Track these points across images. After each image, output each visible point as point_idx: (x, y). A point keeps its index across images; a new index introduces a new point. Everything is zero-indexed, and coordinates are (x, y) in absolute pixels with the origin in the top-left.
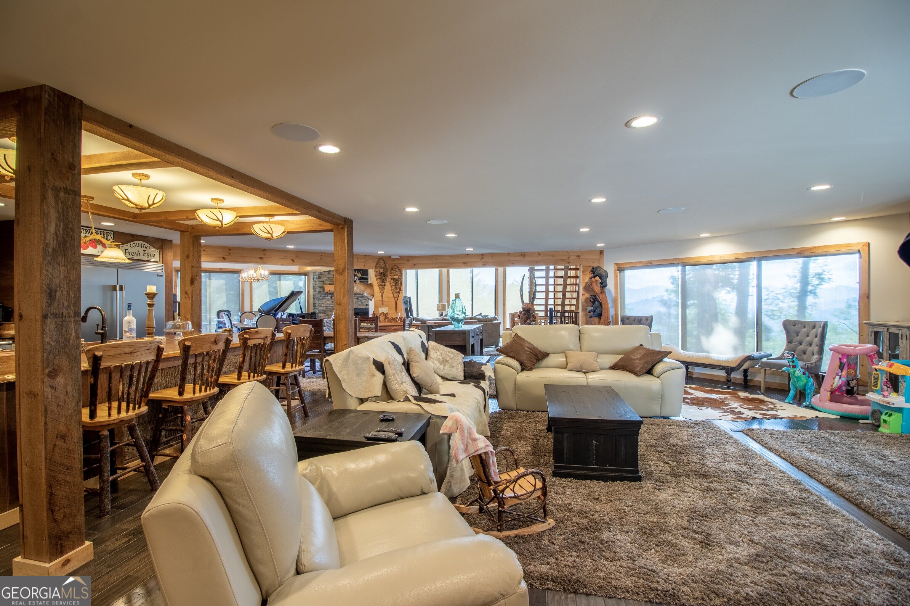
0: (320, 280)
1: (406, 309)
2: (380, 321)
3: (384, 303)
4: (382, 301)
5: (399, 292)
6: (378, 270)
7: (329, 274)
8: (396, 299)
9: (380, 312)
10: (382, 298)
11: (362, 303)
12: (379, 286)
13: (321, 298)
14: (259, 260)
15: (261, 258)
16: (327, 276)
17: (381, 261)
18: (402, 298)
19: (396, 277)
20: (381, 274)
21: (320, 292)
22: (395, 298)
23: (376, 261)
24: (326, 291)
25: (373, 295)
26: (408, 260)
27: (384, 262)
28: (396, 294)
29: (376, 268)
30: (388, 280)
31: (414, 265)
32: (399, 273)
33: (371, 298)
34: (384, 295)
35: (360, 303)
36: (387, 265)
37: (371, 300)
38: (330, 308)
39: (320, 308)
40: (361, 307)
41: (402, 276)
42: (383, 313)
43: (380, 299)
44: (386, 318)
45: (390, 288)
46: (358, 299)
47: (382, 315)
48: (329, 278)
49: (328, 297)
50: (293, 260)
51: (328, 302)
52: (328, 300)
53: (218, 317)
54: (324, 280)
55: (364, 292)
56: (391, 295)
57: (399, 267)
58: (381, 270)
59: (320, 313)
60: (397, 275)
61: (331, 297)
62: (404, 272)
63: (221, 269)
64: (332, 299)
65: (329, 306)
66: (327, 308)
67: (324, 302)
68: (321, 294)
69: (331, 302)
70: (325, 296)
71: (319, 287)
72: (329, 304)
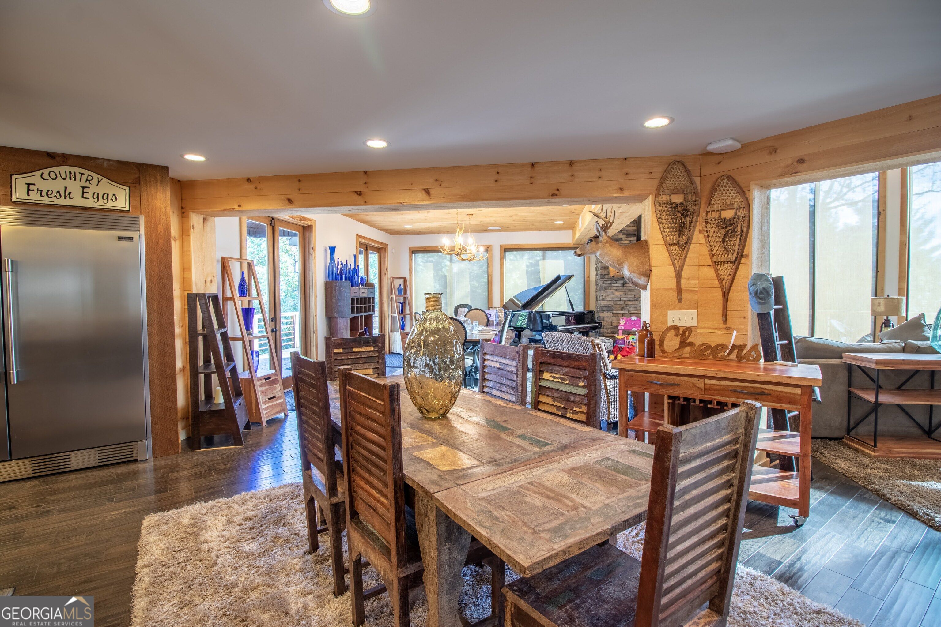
1: (763, 317)
2: (663, 351)
3: (684, 295)
4: (679, 290)
5: (737, 262)
6: (664, 198)
8: (726, 284)
9: (670, 323)
10: (679, 282)
12: (668, 245)
14: (357, 197)
15: (360, 194)
17: (679, 171)
18: (749, 280)
19: (728, 214)
20: (674, 207)
21: (602, 276)
22: (721, 280)
23: (659, 171)
25: (648, 274)
26: (775, 150)
27: (687, 170)
28: (725, 270)
29: (658, 192)
30: (700, 226)
31: (801, 161)
32: (737, 200)
33: (642, 281)
34: (684, 274)
36: (697, 180)
37: (645, 288)
38: (621, 303)
39: (603, 303)
41: (748, 207)
42: (676, 328)
43: (673, 283)
44: (683, 344)
45: (705, 250)
47: (672, 332)
50: (427, 192)
52: (617, 290)
53: (456, 315)
55: (621, 264)
56: (711, 272)
57: (740, 179)
58: (678, 199)
59: (602, 311)
60: (730, 206)
61: (623, 285)
62: (757, 196)
64: (624, 288)
65: (619, 299)
66: (616, 304)
67: (609, 293)
68: (605, 279)
69: (622, 293)
70: (612, 283)
71: (602, 267)
72: (619, 296)
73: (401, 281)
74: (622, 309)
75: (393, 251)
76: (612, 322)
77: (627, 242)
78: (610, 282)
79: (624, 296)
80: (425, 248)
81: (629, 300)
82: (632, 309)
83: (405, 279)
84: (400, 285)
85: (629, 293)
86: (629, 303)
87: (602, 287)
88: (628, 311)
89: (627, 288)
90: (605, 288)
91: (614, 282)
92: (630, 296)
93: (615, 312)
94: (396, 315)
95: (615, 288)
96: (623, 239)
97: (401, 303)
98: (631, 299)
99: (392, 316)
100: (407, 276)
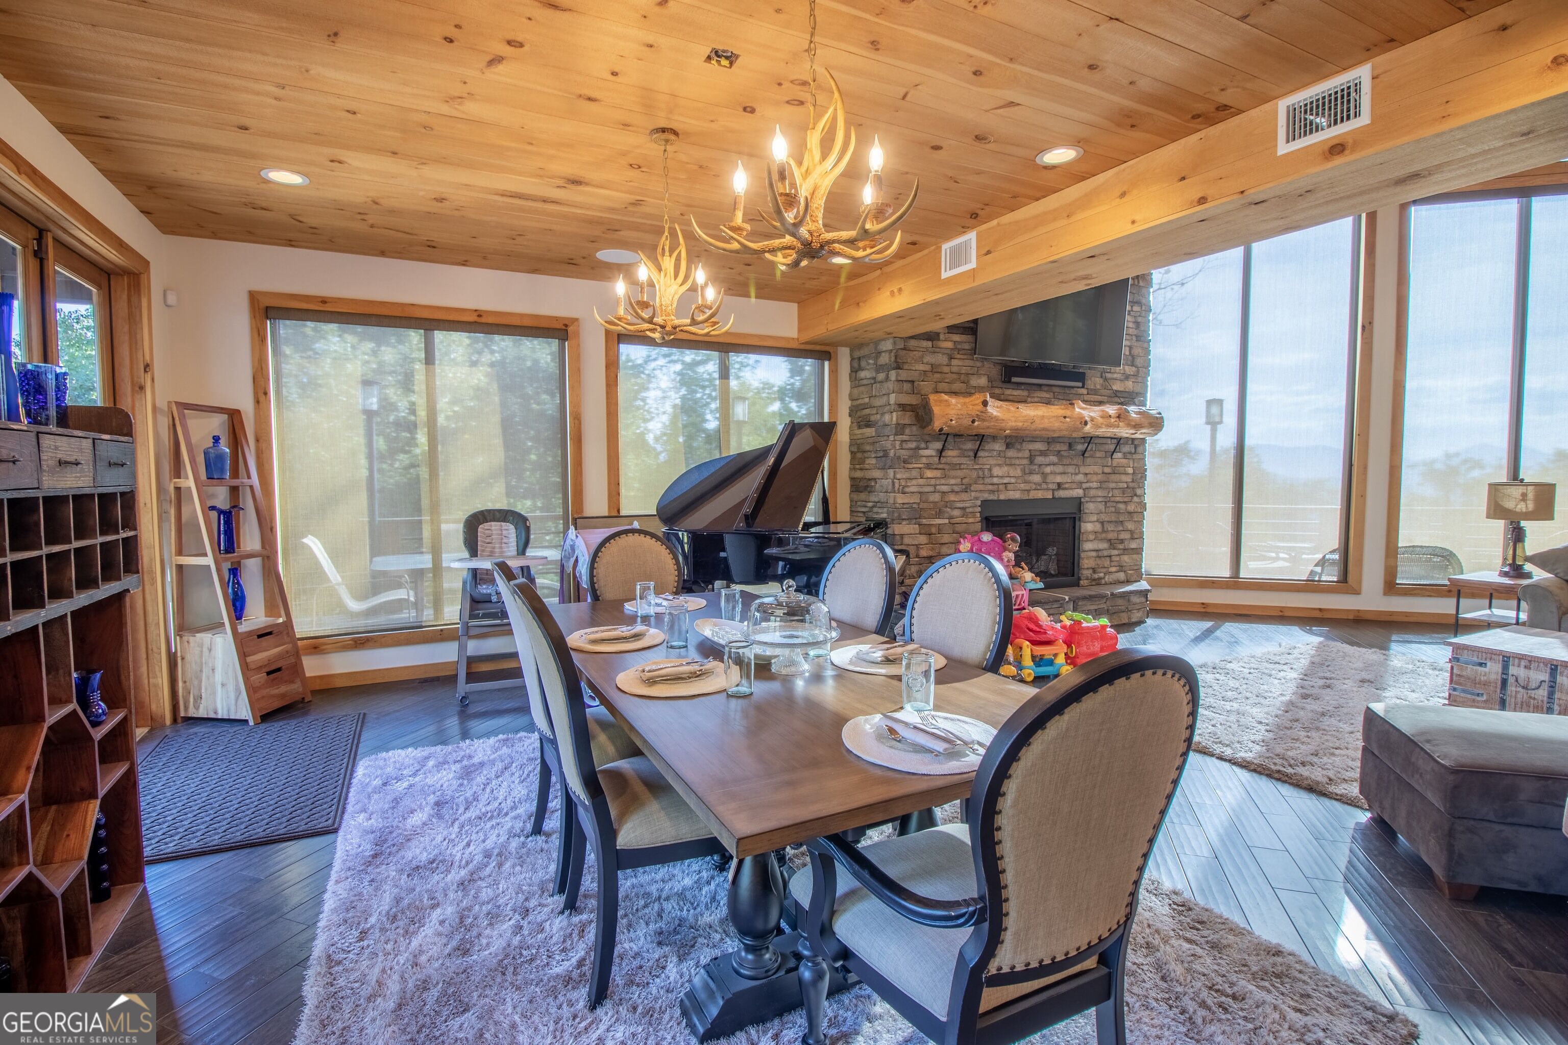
0: (904, 375)
7: (935, 350)
11: (1044, 475)
13: (904, 454)
16: (929, 358)
21: (900, 429)
24: (937, 424)
35: (1037, 478)
38: (936, 497)
39: (901, 499)
40: (1039, 495)
46: (1031, 459)
48: (934, 368)
49: (930, 452)
51: (929, 474)
52: (929, 466)
53: (472, 546)
54: (913, 375)
59: (900, 520)
61: (941, 452)
63: (479, 314)
64: (943, 460)
65: (931, 489)
66: (926, 502)
67: (915, 473)
68: (905, 437)
69: (938, 473)
70: (918, 448)
71: (900, 405)
72: (933, 482)
73: (216, 424)
74: (939, 514)
75: (172, 299)
76: (917, 546)
77: (949, 345)
78: (913, 445)
79: (943, 481)
80: (324, 301)
81: (952, 491)
82: (956, 513)
83: (234, 417)
84: (216, 439)
85: (952, 473)
86: (952, 497)
87: (899, 458)
88: (950, 518)
89: (949, 460)
90: (905, 462)
91: (923, 445)
92: (953, 481)
93: (924, 521)
94: (208, 560)
95: (924, 460)
96: (942, 337)
97: (220, 512)
98: (956, 488)
99: (180, 568)
100: (245, 403)
